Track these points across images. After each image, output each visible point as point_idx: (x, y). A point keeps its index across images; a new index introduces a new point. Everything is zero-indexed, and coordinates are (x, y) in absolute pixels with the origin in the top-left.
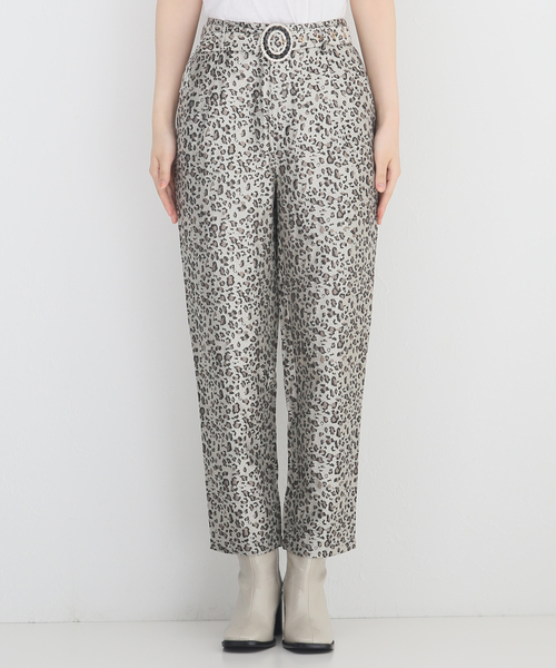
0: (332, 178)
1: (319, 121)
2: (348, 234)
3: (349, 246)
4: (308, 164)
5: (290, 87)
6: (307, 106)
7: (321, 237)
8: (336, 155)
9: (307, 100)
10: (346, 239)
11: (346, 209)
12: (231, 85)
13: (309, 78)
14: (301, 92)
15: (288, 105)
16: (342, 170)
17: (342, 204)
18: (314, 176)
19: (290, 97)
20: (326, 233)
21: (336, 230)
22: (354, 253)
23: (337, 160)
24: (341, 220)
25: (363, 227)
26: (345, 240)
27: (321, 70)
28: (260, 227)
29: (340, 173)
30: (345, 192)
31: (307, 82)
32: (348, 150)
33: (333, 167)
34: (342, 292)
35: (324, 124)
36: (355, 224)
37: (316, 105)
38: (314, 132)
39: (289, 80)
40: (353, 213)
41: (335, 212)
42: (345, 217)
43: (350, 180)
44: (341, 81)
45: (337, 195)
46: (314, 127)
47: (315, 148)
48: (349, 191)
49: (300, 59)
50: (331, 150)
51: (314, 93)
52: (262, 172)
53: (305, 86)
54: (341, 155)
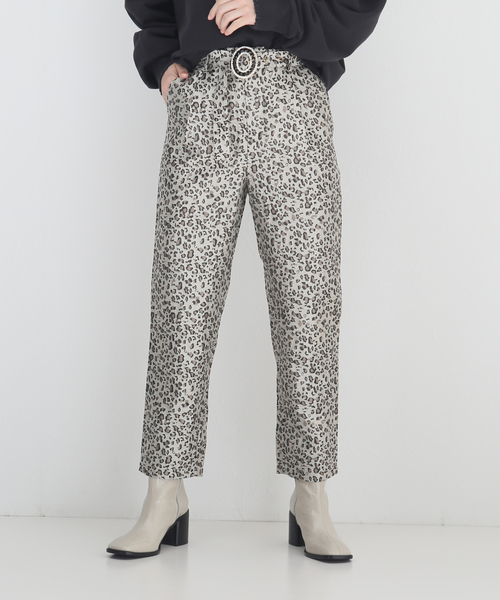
0: (299, 175)
1: (286, 129)
2: (316, 221)
3: (317, 231)
4: (278, 164)
5: (261, 100)
6: (276, 116)
7: (293, 224)
8: (301, 157)
9: (276, 111)
10: (314, 225)
11: (313, 201)
12: (210, 96)
13: (277, 92)
14: (270, 104)
15: (260, 114)
16: (307, 169)
17: (309, 197)
18: (284, 174)
19: (261, 108)
20: (297, 221)
21: (305, 218)
22: (322, 237)
23: (302, 161)
24: (309, 210)
25: (329, 215)
26: (313, 227)
27: (287, 87)
28: (223, 214)
29: (305, 171)
30: (311, 186)
31: (276, 96)
32: (311, 153)
33: (299, 167)
34: (314, 268)
35: (291, 131)
36: (321, 213)
37: (284, 116)
38: (282, 138)
39: (260, 93)
40: (319, 204)
41: (304, 203)
42: (312, 207)
43: (314, 177)
44: (303, 96)
45: (304, 189)
46: (283, 133)
47: (284, 151)
48: (314, 185)
49: (270, 76)
50: (297, 153)
51: (281, 105)
52: (232, 169)
53: (274, 99)
54: (305, 156)
